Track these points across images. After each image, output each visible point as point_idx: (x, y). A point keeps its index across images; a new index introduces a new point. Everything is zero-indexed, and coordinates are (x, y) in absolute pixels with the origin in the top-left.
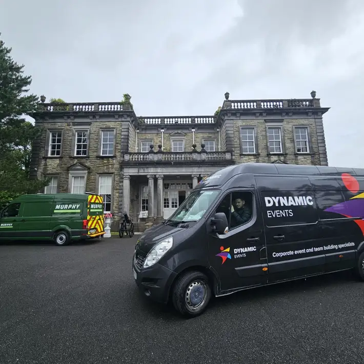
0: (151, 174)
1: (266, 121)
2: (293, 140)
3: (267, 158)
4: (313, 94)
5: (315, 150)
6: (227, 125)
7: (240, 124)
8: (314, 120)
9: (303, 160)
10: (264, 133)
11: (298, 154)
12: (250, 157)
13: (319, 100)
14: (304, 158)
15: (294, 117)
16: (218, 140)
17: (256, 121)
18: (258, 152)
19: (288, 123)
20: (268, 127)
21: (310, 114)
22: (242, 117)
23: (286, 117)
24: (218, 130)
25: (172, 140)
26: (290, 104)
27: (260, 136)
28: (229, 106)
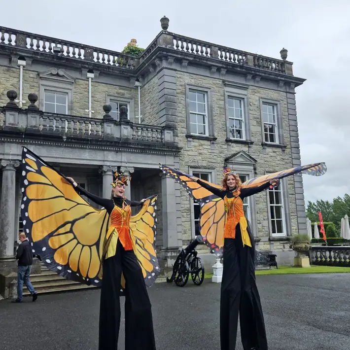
0: (10, 157)
1: (225, 84)
2: (261, 121)
3: (226, 146)
4: (284, 53)
5: (287, 140)
6: (166, 78)
7: (187, 82)
8: (285, 94)
9: (272, 154)
10: (222, 103)
11: (266, 145)
12: (202, 142)
13: (291, 64)
14: (274, 152)
15: (262, 84)
16: (136, 103)
17: (211, 81)
18: (213, 136)
19: (254, 92)
20: (227, 94)
21: (281, 84)
22: (192, 70)
23: (251, 83)
24: (137, 83)
25: (42, 88)
26: (257, 63)
27: (215, 106)
28: (169, 44)
